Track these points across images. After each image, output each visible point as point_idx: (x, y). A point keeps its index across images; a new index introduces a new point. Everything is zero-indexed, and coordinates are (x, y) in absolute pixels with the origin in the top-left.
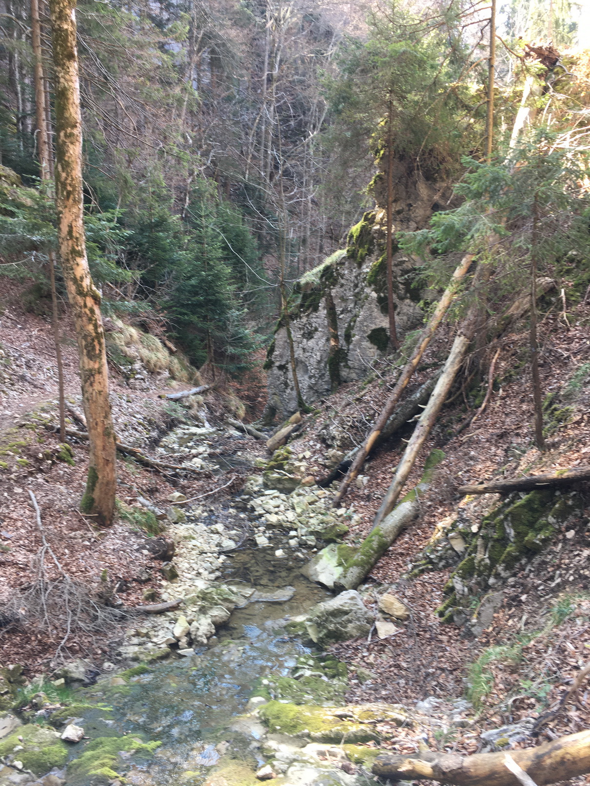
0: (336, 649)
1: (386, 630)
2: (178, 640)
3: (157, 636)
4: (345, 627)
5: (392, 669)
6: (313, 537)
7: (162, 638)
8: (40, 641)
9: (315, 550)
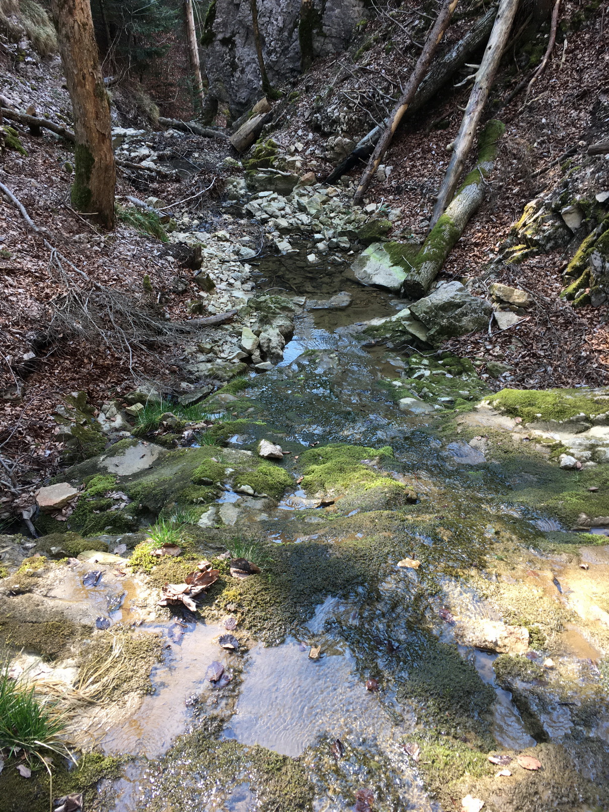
0: (452, 345)
1: (507, 320)
2: (250, 353)
3: (223, 351)
4: (460, 321)
5: (527, 358)
6: (345, 238)
7: (230, 351)
8: (95, 364)
9: (352, 252)
